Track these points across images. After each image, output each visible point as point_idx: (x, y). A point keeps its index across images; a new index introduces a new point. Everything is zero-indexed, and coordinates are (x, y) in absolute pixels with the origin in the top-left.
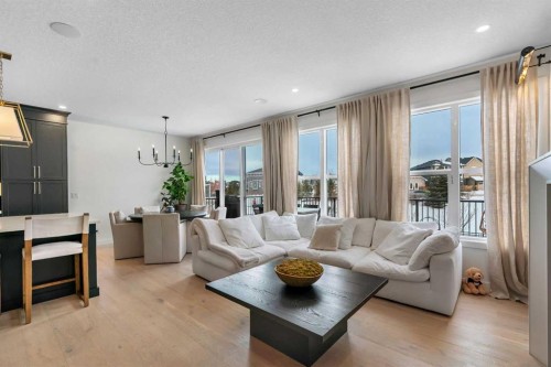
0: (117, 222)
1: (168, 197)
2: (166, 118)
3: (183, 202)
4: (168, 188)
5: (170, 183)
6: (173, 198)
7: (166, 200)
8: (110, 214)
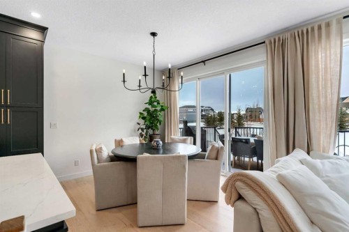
0: (99, 161)
1: (144, 127)
2: (154, 34)
3: (157, 132)
4: (144, 118)
5: (145, 114)
6: (148, 127)
7: (142, 130)
8: (91, 152)
